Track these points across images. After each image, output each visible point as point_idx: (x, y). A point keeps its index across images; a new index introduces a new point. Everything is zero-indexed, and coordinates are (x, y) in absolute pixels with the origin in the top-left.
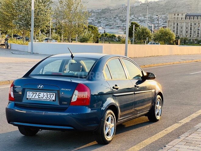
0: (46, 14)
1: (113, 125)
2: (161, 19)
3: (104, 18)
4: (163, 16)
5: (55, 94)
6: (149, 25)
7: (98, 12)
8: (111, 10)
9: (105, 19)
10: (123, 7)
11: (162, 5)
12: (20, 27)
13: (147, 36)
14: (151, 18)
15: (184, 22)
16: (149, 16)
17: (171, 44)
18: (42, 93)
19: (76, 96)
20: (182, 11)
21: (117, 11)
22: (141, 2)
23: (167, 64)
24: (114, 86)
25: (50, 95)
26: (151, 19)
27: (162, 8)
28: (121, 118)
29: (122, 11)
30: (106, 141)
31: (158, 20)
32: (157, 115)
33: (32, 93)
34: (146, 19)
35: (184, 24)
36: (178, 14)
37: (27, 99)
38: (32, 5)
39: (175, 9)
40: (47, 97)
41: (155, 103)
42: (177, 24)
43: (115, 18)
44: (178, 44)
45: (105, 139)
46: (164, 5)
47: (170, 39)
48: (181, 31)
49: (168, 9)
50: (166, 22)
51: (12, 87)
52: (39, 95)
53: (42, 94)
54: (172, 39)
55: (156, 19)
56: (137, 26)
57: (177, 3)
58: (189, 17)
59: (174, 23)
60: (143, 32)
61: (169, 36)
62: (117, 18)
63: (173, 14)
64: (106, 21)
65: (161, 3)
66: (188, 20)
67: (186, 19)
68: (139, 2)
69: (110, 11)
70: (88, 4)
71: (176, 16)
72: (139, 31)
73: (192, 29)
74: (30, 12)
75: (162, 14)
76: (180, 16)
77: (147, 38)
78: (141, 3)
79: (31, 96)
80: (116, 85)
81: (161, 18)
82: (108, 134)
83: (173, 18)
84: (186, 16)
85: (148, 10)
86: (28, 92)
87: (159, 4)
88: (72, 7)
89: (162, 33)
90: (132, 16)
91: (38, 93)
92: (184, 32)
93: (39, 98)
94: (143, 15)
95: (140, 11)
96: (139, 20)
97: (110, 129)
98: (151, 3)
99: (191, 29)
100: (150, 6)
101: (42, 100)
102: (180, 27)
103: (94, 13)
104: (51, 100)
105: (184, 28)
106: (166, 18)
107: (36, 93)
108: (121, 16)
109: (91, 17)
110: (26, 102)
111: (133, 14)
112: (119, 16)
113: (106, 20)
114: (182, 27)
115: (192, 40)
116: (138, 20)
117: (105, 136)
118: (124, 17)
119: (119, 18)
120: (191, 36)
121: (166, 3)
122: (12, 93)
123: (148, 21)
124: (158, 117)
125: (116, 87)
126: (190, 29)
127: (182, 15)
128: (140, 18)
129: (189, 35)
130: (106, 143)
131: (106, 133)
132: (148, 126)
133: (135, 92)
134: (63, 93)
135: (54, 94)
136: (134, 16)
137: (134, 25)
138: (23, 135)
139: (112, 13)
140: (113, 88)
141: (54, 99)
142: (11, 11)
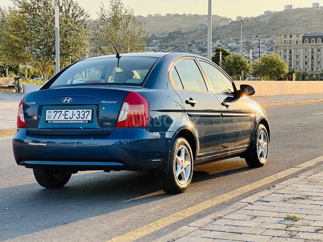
0: (77, 35)
1: (188, 163)
2: (263, 45)
3: (173, 47)
4: (267, 40)
5: (91, 111)
6: (246, 55)
7: (163, 38)
8: (184, 33)
9: (174, 49)
10: (203, 28)
11: (264, 23)
12: (37, 58)
13: (243, 69)
14: (247, 43)
15: (301, 47)
16: (245, 41)
17: (281, 79)
18: (71, 111)
19: (126, 112)
20: (297, 31)
21: (193, 36)
22: (231, 19)
23: (276, 105)
24: (188, 99)
25: (83, 113)
26: (248, 45)
27: (265, 28)
28: (202, 154)
29: (201, 35)
30: (178, 187)
31: (259, 47)
32: (261, 156)
33: (54, 112)
34: (239, 45)
35: (302, 51)
36: (291, 36)
37: (47, 121)
38: (56, 22)
39: (285, 29)
40: (78, 117)
41: (256, 136)
42: (290, 52)
43: (190, 45)
44: (292, 80)
45: (176, 183)
46: (268, 22)
47: (279, 72)
48: (297, 62)
49: (274, 30)
50: (272, 50)
51: (22, 106)
52: (65, 115)
53: (70, 113)
54: (283, 72)
55: (255, 45)
56: (225, 54)
57: (290, 19)
58: (308, 40)
59: (285, 50)
60: (236, 63)
61: (277, 67)
62: (194, 46)
63: (283, 36)
64: (175, 51)
65: (262, 20)
66: (307, 44)
67: (303, 42)
68: (228, 20)
69: (182, 35)
70: (146, 25)
71: (288, 39)
72: (229, 61)
73: (315, 59)
74: (54, 32)
75: (265, 37)
76: (294, 38)
77: (243, 71)
78: (230, 21)
79: (53, 116)
80: (191, 99)
81: (263, 43)
82: (180, 177)
83: (283, 41)
84: (304, 38)
85: (243, 31)
86: (47, 111)
87: (259, 22)
88: (120, 23)
89: (266, 63)
90: (218, 42)
91: (63, 111)
92: (302, 64)
93: (65, 118)
94: (235, 39)
95: (230, 33)
96: (229, 48)
97: (183, 169)
98: (247, 20)
99: (312, 58)
100: (246, 24)
101: (71, 122)
102: (295, 56)
103: (156, 38)
104: (85, 121)
105: (302, 58)
106: (272, 42)
107: (61, 112)
108: (199, 43)
109: (152, 46)
110: (46, 127)
111: (219, 38)
112: (196, 43)
113: (176, 49)
114: (297, 56)
115: (314, 76)
116: (227, 47)
117: (176, 180)
118: (204, 44)
119: (196, 46)
120: (312, 70)
121: (271, 20)
122: (22, 116)
123: (243, 49)
124: (263, 160)
125: (191, 101)
126: (310, 57)
127: (298, 36)
128: (229, 45)
129: (310, 69)
130: (178, 191)
131: (177, 175)
132: (246, 172)
133: (223, 114)
134: (104, 108)
135: (89, 111)
136: (221, 42)
137: (221, 52)
138: (43, 188)
139: (186, 39)
140: (187, 102)
141: (89, 118)
142: (23, 33)
